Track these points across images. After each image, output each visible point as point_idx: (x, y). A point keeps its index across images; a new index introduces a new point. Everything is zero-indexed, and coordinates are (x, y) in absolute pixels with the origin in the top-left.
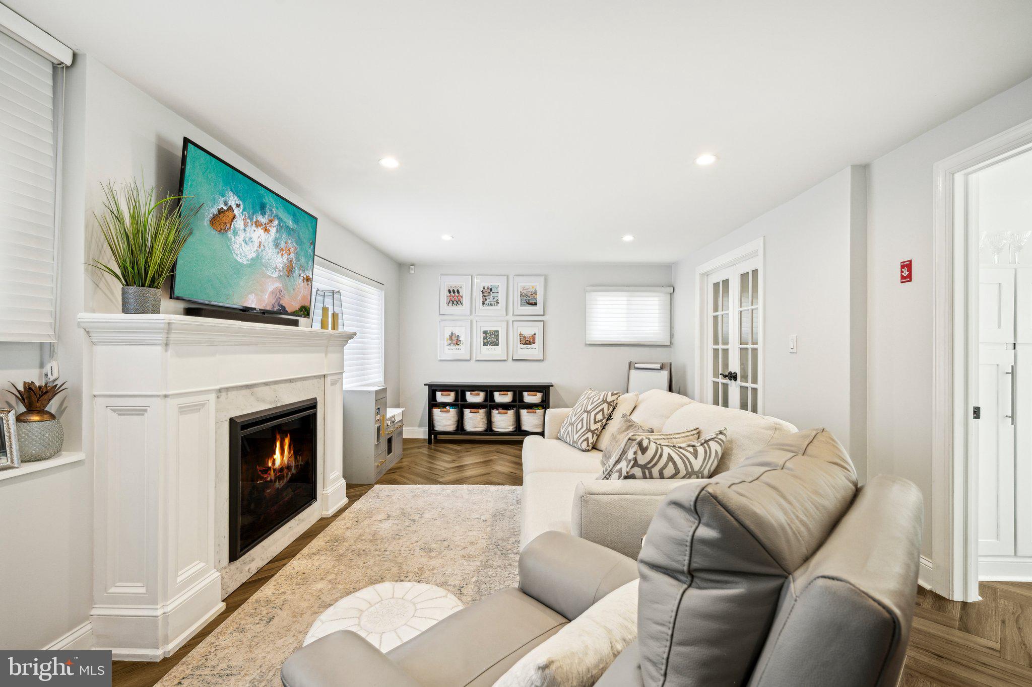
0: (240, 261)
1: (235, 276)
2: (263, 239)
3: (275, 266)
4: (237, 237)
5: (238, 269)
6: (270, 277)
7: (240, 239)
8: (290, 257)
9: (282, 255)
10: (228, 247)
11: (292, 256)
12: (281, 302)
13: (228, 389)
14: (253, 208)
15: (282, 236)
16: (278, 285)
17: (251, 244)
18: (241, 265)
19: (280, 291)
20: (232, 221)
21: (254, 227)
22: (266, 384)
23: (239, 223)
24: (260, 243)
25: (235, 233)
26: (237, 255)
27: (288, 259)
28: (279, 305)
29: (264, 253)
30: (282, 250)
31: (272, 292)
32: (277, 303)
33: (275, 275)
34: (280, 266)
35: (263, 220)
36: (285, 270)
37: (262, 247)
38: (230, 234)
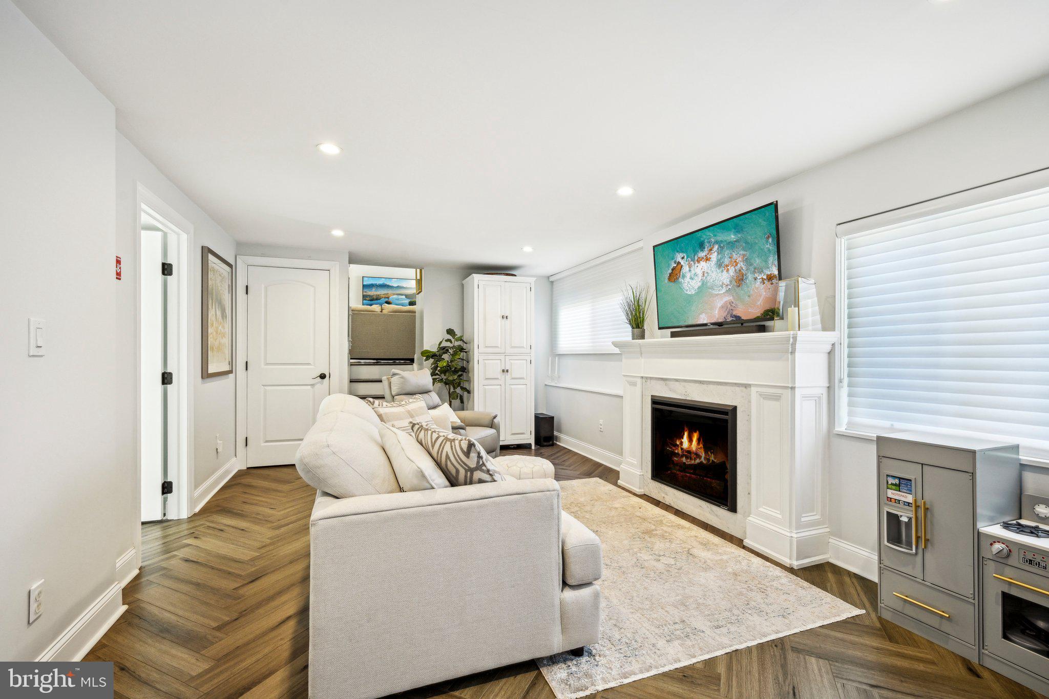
0: (690, 293)
1: (687, 305)
2: (706, 268)
3: (721, 283)
4: (685, 279)
5: (689, 299)
6: (717, 295)
7: (687, 279)
8: (738, 267)
9: (728, 270)
10: (681, 288)
11: (741, 265)
12: (734, 313)
13: (651, 378)
14: (694, 252)
15: (724, 255)
16: (728, 298)
17: (696, 278)
18: (691, 296)
19: (731, 303)
20: (681, 270)
21: (697, 264)
22: (677, 380)
23: (686, 269)
24: (703, 272)
25: (684, 277)
26: (687, 291)
27: (735, 270)
28: (731, 316)
29: (709, 278)
30: (727, 266)
31: (722, 307)
32: (729, 315)
33: (724, 290)
34: (727, 281)
35: (702, 254)
36: (734, 283)
37: (706, 275)
38: (680, 280)
